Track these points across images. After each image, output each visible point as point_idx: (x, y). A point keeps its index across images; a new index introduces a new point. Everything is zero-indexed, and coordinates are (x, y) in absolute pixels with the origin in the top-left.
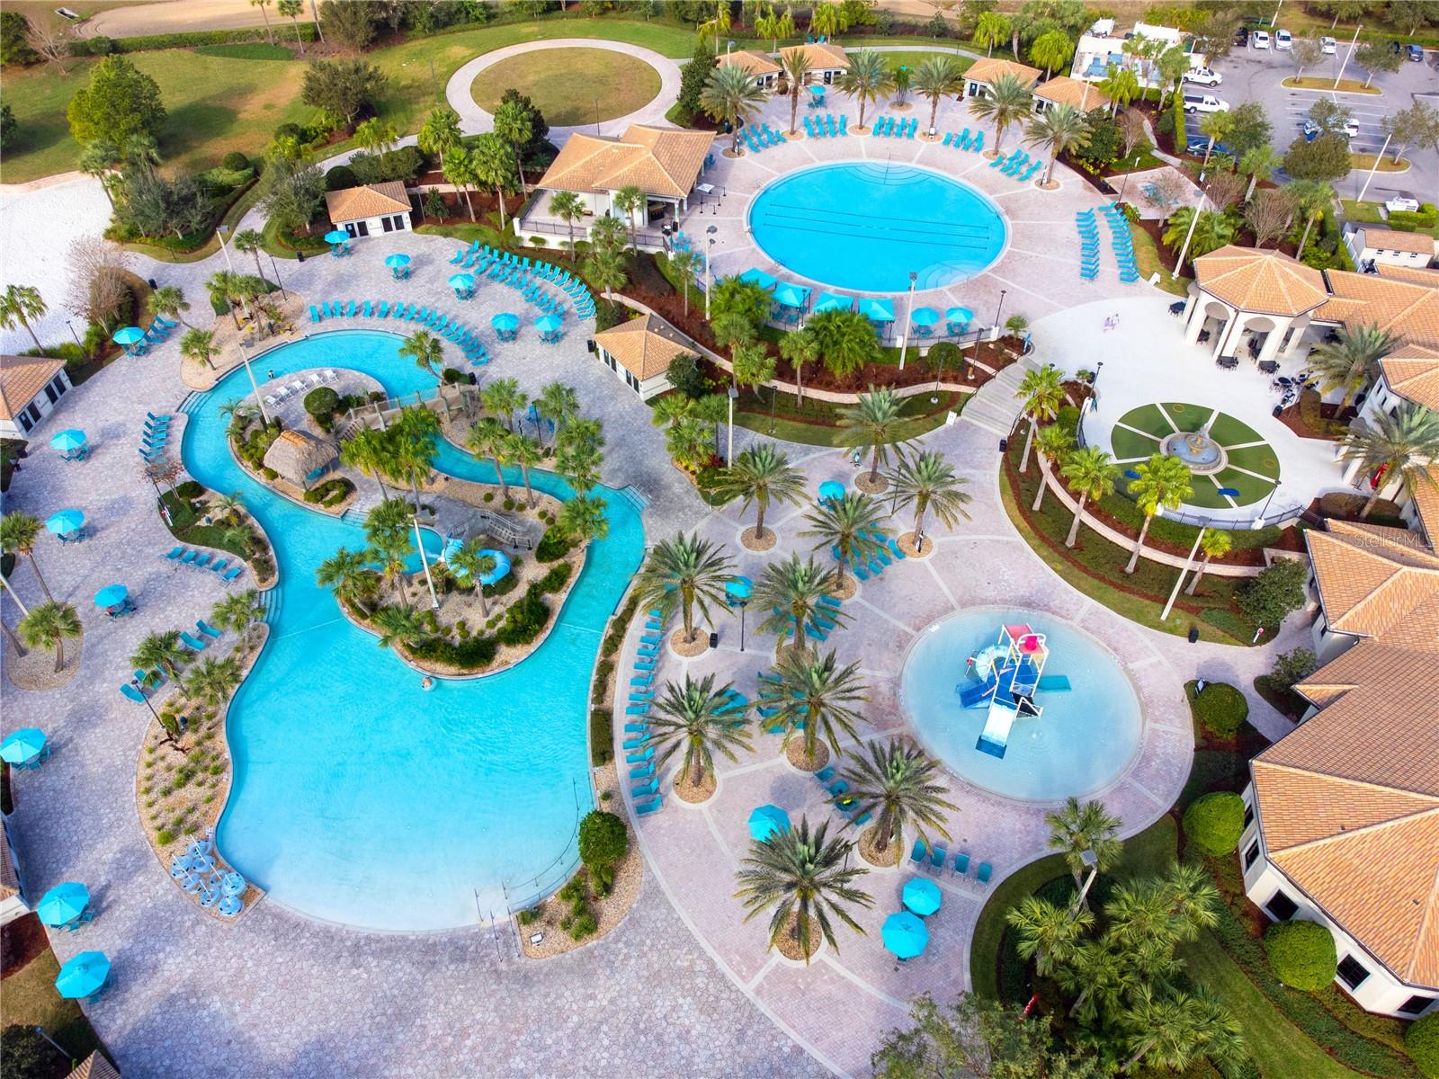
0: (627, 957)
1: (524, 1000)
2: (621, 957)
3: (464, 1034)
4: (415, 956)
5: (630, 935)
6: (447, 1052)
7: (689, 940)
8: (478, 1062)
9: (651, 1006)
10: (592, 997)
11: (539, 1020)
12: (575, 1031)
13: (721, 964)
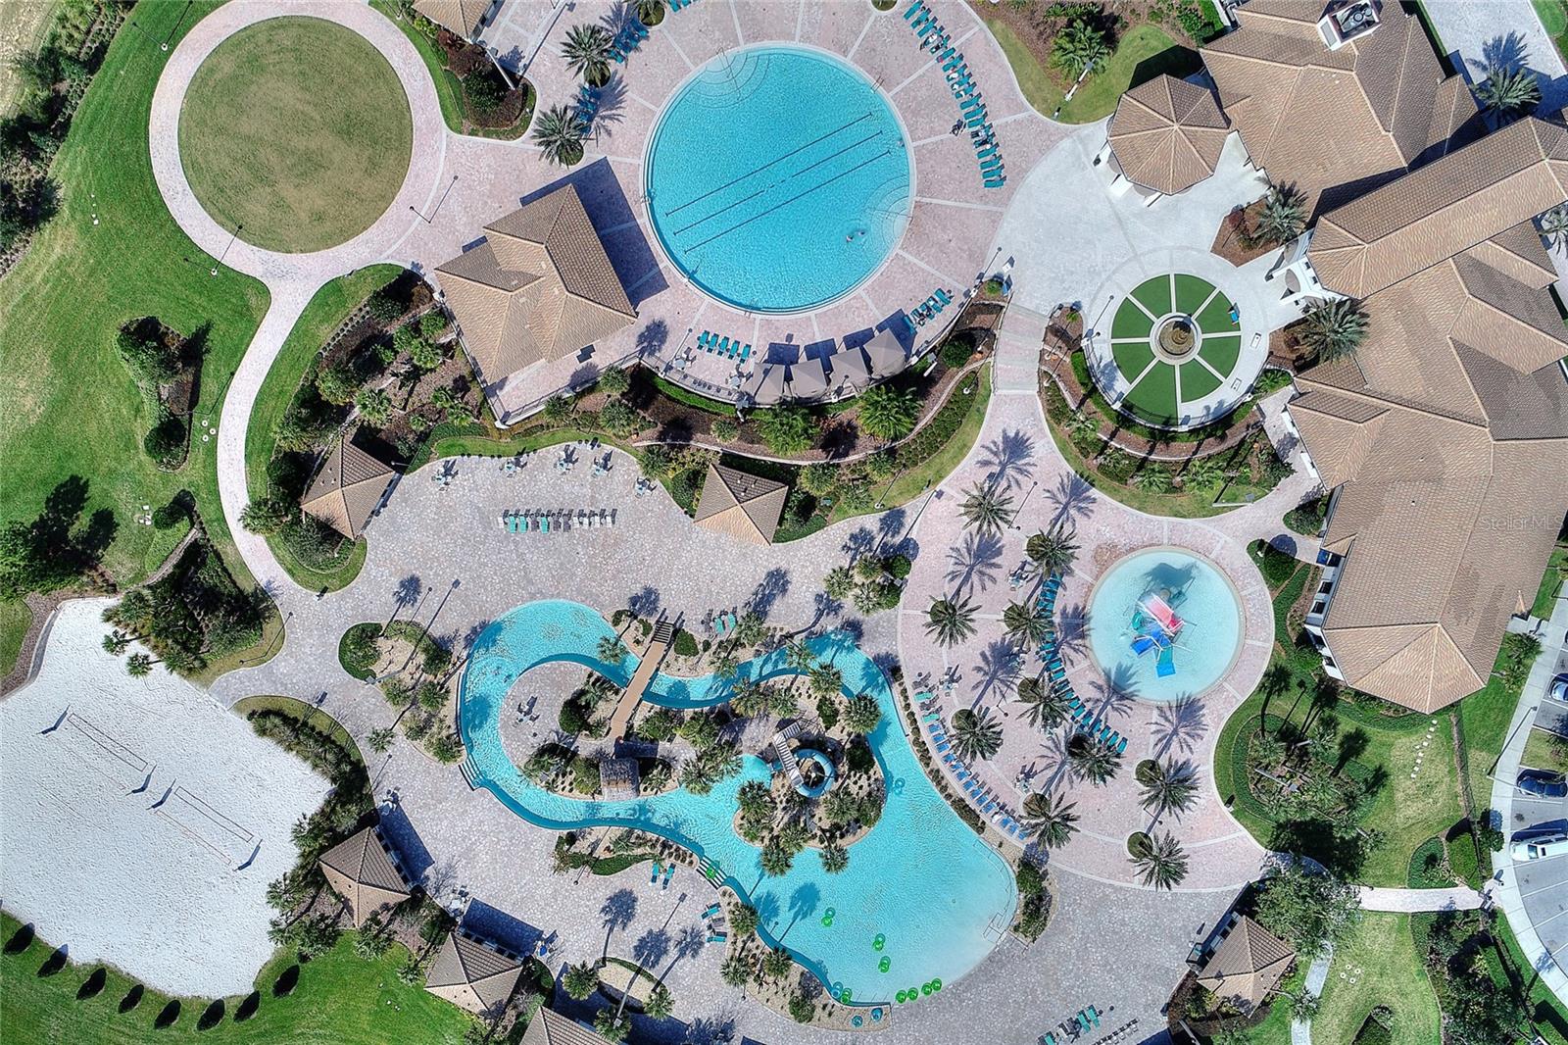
0: (1074, 911)
1: (1045, 960)
2: (1071, 912)
3: (1033, 991)
4: (984, 979)
5: (1067, 901)
6: (1033, 1002)
7: (1095, 883)
8: (1049, 995)
9: (1101, 922)
10: (1074, 937)
11: (1059, 963)
12: (1078, 956)
13: (1117, 883)
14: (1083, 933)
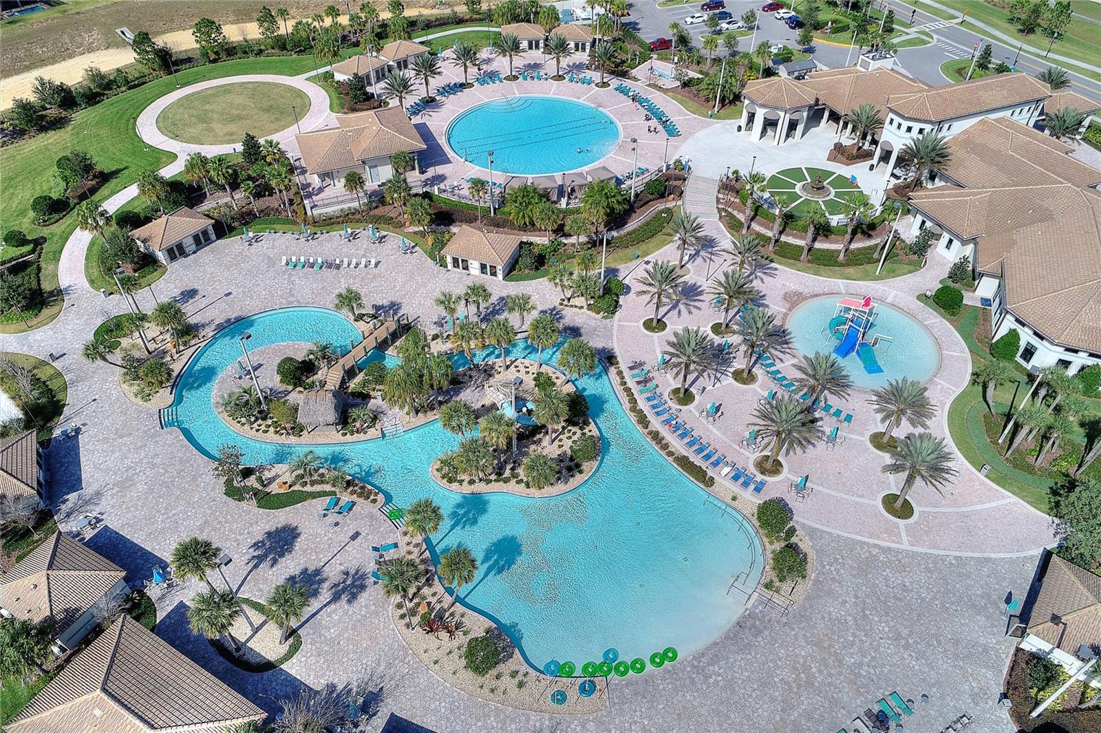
0: (838, 571)
1: (814, 627)
2: (835, 573)
3: (806, 668)
4: (735, 649)
6: (810, 683)
7: (854, 542)
8: (830, 675)
9: (875, 586)
10: (845, 602)
11: (833, 633)
12: (856, 625)
13: (882, 544)
14: (856, 597)
